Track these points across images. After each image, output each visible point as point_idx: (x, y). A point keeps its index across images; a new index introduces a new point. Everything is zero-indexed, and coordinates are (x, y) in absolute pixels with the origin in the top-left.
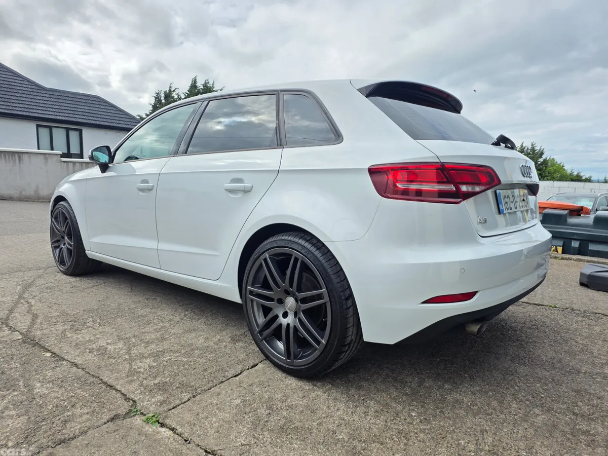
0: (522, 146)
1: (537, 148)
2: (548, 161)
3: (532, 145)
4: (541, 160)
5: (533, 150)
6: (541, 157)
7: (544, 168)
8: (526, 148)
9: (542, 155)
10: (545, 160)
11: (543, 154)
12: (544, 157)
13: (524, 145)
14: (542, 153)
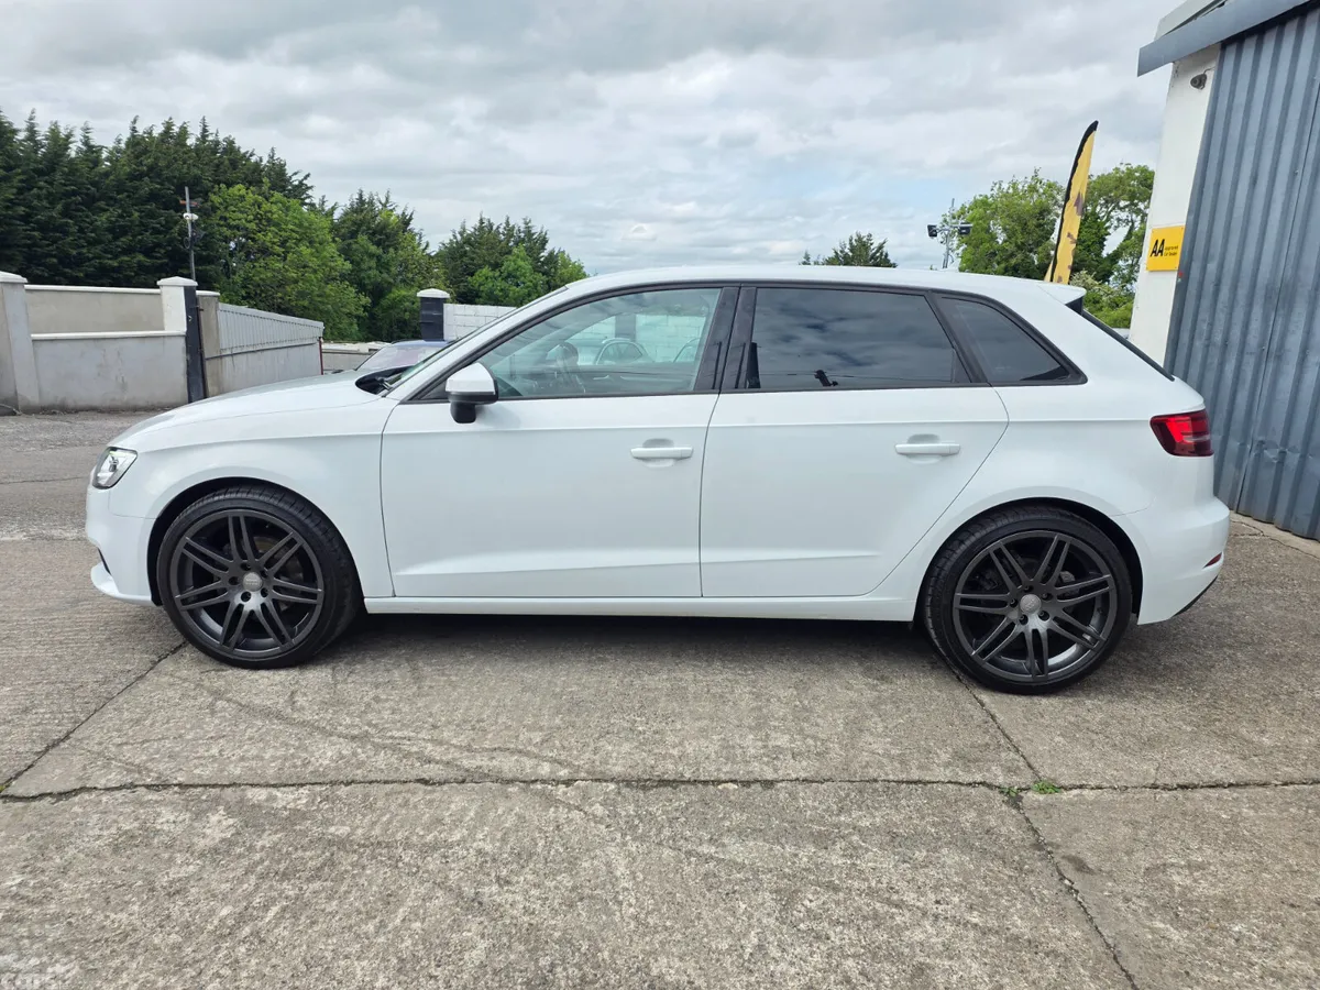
0: (507, 223)
1: (536, 230)
2: (557, 256)
3: (526, 223)
4: (545, 254)
5: (529, 233)
6: (543, 249)
7: (553, 270)
8: (517, 228)
9: (545, 244)
10: (551, 254)
11: (547, 242)
12: (549, 247)
13: (511, 224)
14: (544, 241)
